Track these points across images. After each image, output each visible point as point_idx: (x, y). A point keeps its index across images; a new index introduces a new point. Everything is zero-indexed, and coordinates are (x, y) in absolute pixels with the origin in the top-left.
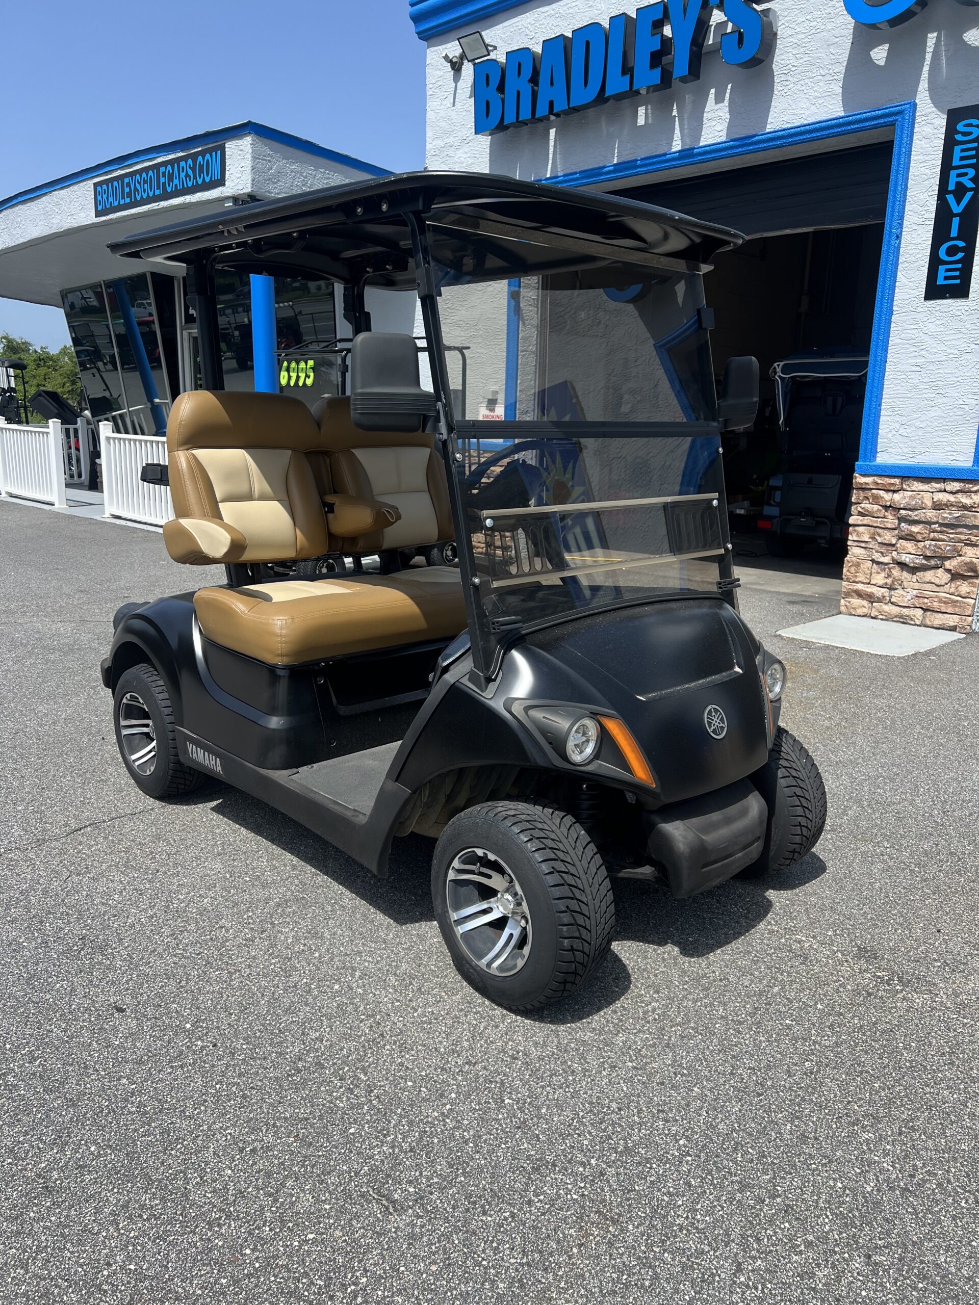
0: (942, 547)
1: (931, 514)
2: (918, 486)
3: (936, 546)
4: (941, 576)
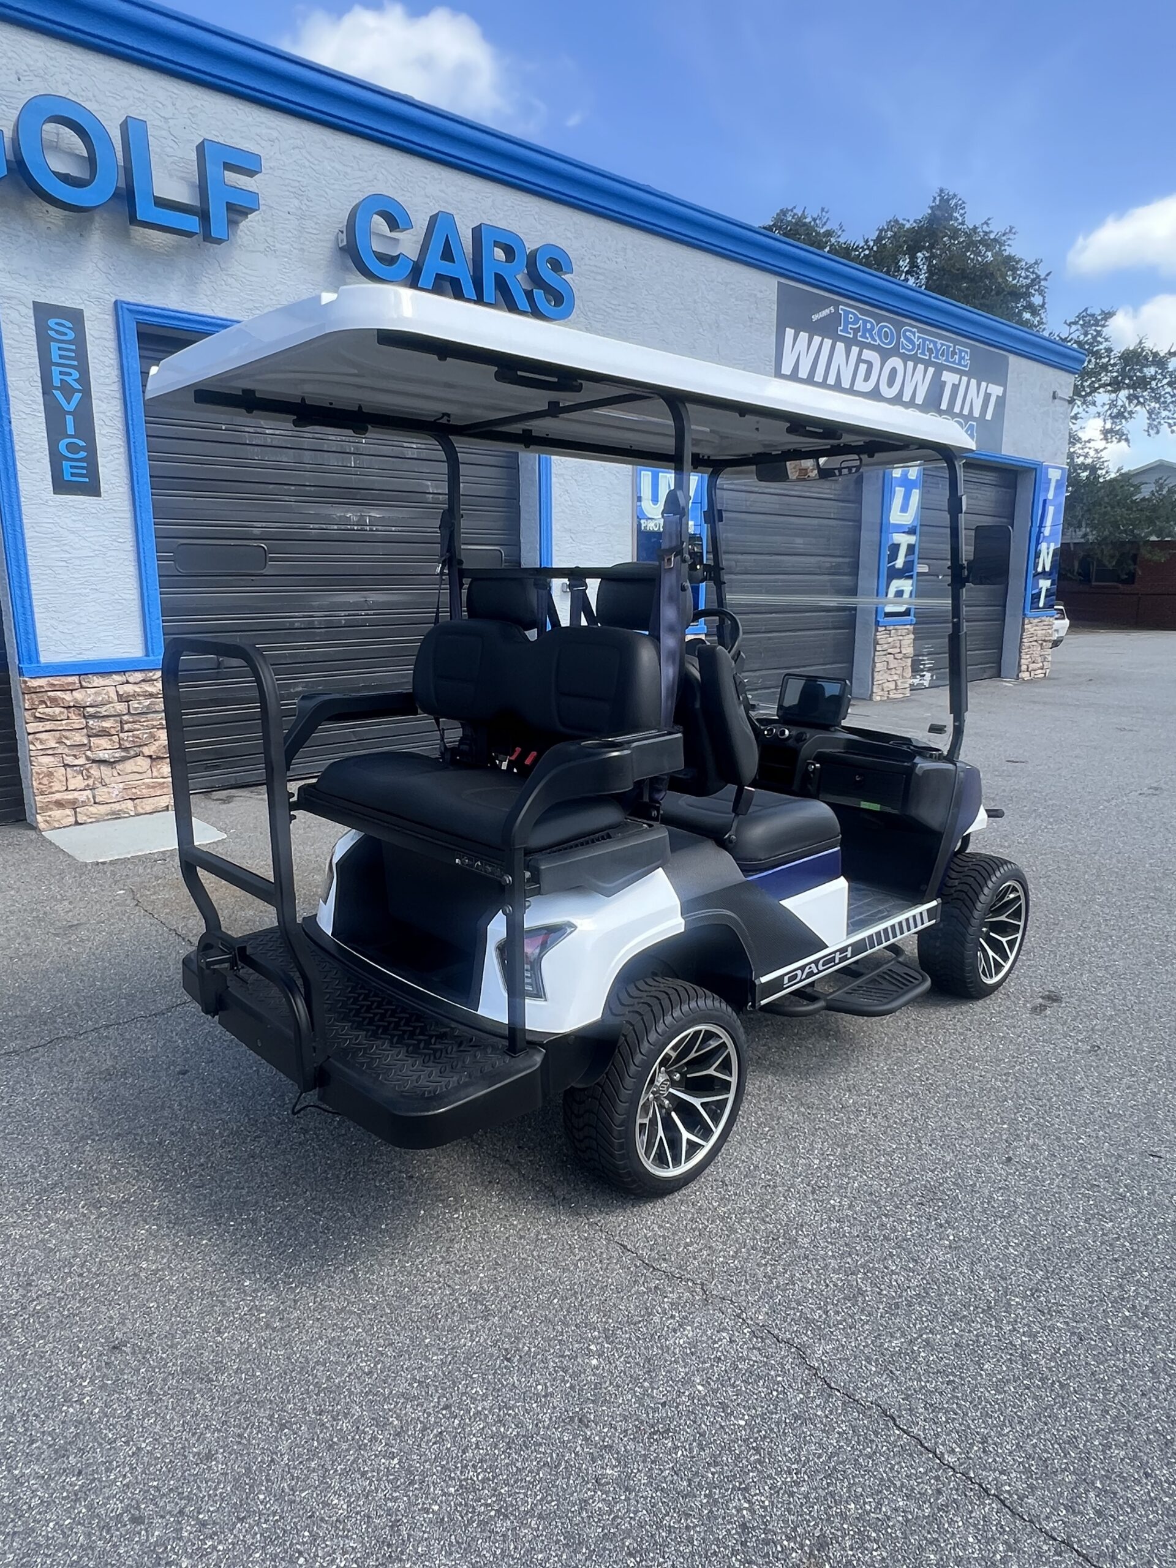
0: (141, 736)
1: (121, 707)
2: (97, 681)
3: (133, 736)
4: (143, 763)
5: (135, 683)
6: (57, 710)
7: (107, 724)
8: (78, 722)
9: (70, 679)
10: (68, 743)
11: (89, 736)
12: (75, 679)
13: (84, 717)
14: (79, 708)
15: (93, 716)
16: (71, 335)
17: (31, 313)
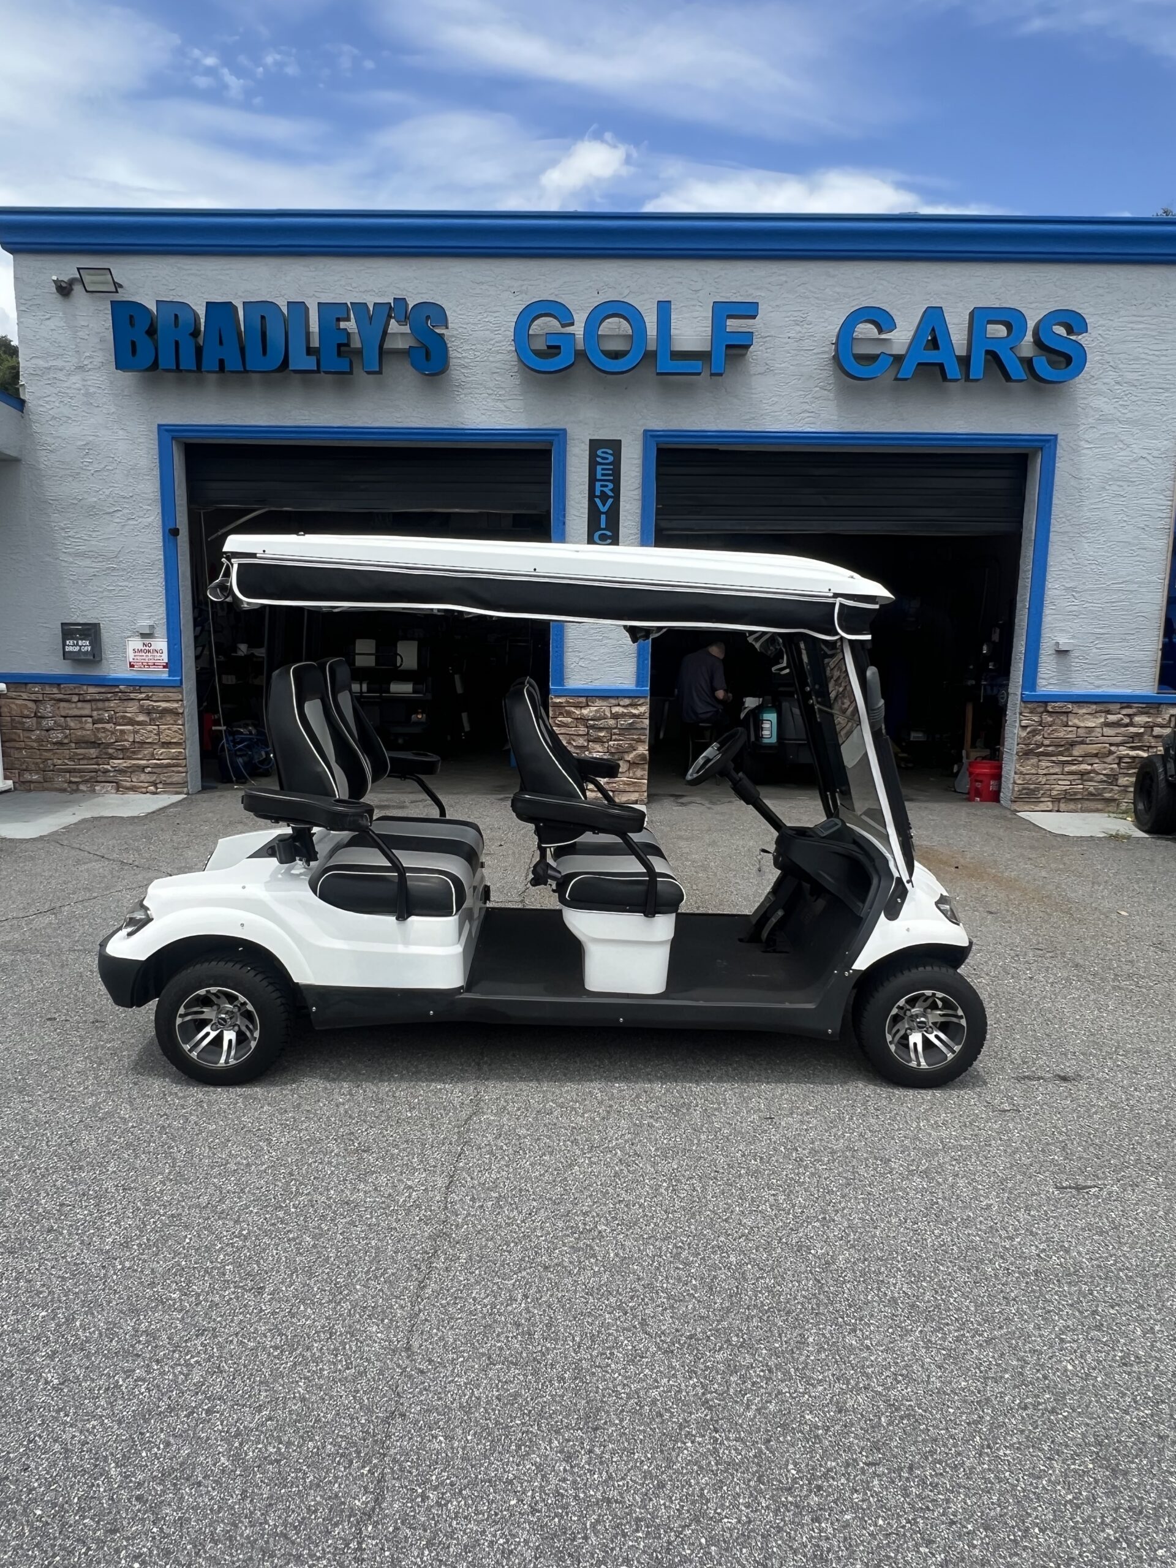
0: (623, 745)
1: (612, 722)
2: (598, 703)
3: (618, 745)
4: (623, 766)
5: (624, 706)
6: (569, 720)
7: (602, 734)
8: (582, 730)
9: (581, 699)
10: (574, 744)
11: (589, 741)
12: (583, 700)
13: (587, 727)
14: (583, 720)
15: (593, 727)
16: (611, 459)
17: (587, 448)
